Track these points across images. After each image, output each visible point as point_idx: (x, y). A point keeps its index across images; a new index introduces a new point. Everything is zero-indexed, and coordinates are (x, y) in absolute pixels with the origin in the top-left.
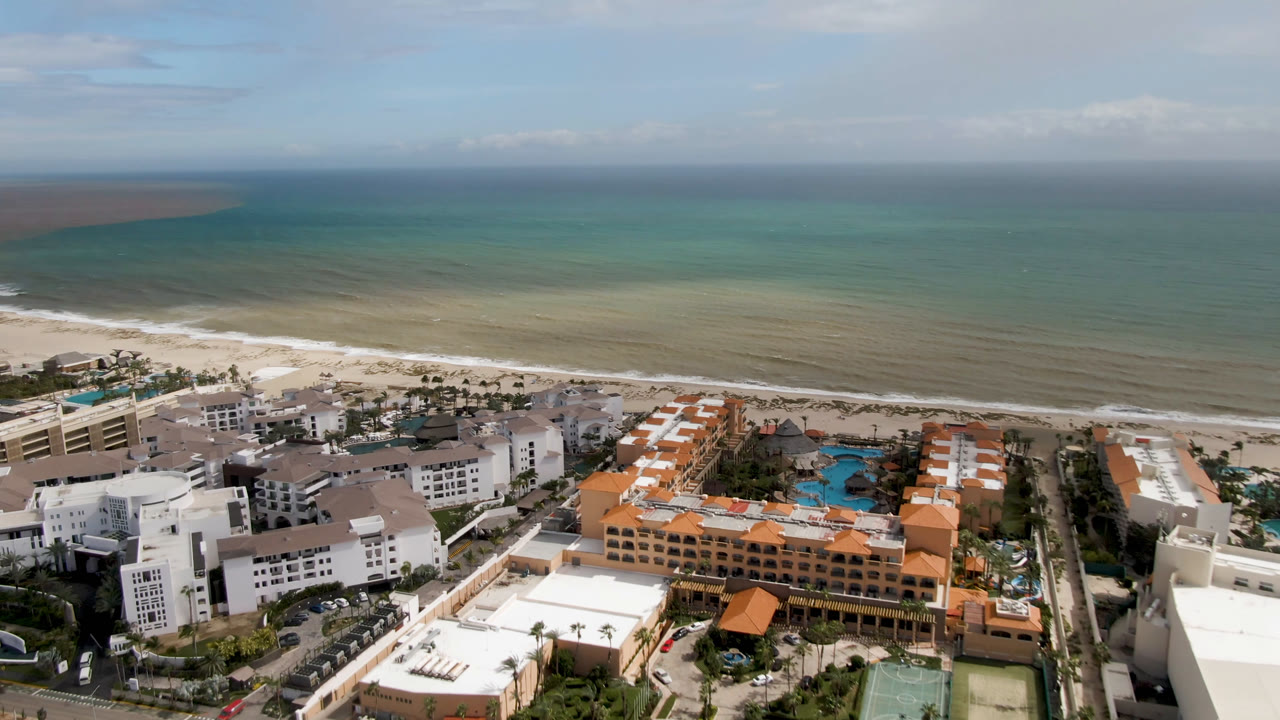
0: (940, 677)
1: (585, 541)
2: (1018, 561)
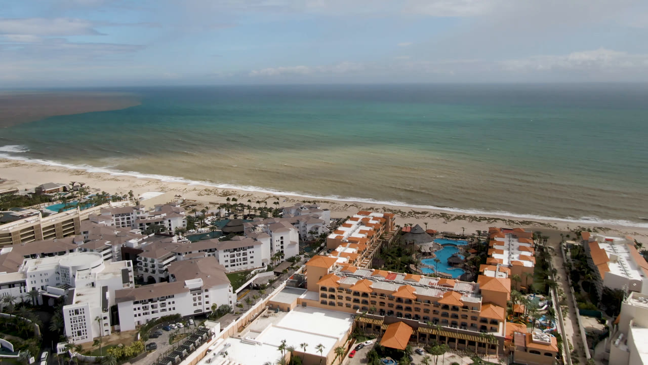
1: (309, 293)
2: (542, 307)
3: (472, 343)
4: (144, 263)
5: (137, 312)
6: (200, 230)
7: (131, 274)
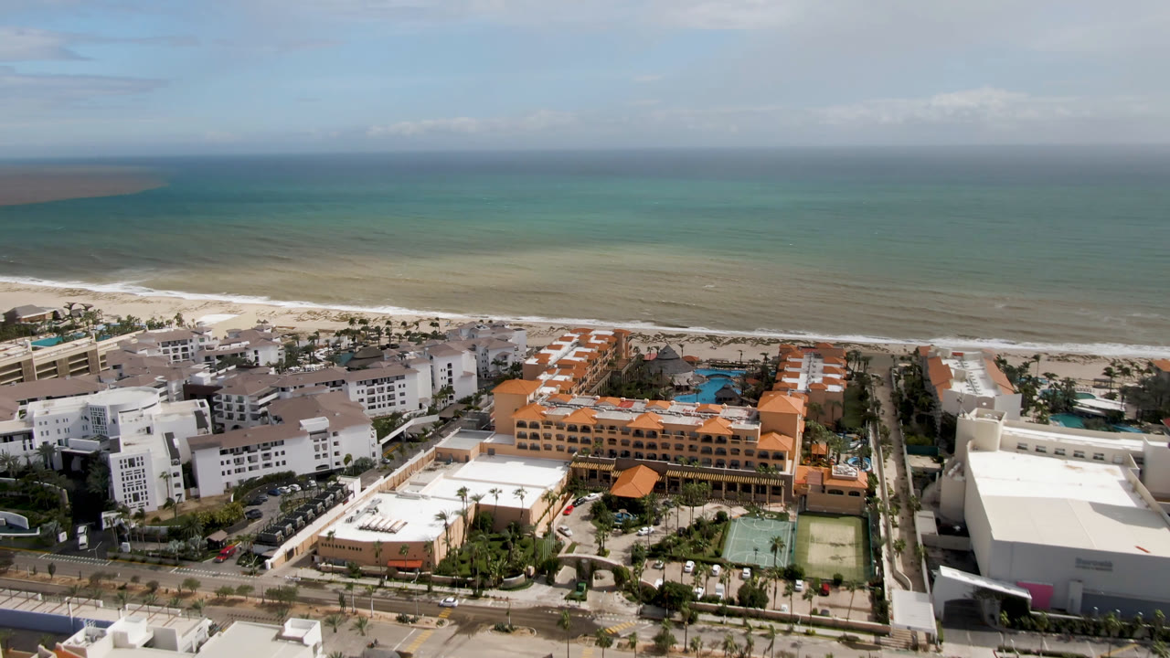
0: (789, 526)
1: (497, 436)
3: (746, 488)
4: (225, 405)
5: (226, 468)
6: (308, 366)
7: (208, 419)
